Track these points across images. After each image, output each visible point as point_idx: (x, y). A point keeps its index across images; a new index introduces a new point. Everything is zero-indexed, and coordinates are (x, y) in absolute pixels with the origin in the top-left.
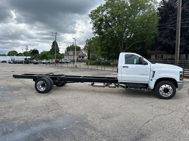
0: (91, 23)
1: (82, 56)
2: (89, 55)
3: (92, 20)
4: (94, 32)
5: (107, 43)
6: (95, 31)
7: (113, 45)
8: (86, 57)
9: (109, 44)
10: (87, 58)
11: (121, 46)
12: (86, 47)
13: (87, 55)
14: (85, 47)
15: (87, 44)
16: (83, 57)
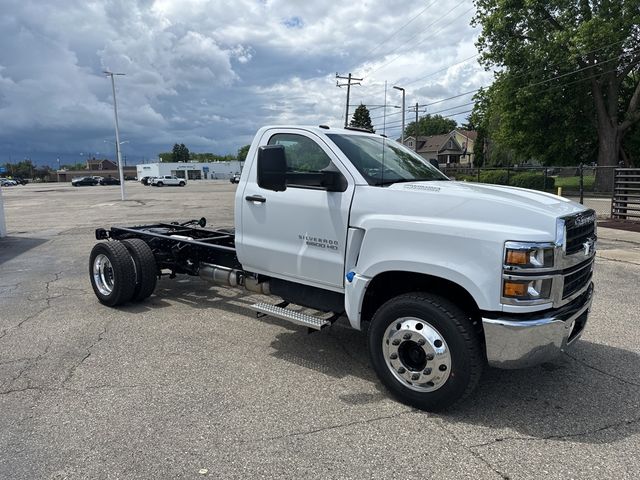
0: (473, 22)
1: (451, 156)
2: (478, 150)
3: (482, 8)
4: (487, 56)
5: (538, 97)
6: (487, 51)
7: (565, 103)
8: (467, 157)
9: (546, 101)
10: (471, 161)
11: (607, 109)
12: (474, 119)
13: (470, 149)
14: (470, 119)
15: (477, 107)
16: (455, 159)
